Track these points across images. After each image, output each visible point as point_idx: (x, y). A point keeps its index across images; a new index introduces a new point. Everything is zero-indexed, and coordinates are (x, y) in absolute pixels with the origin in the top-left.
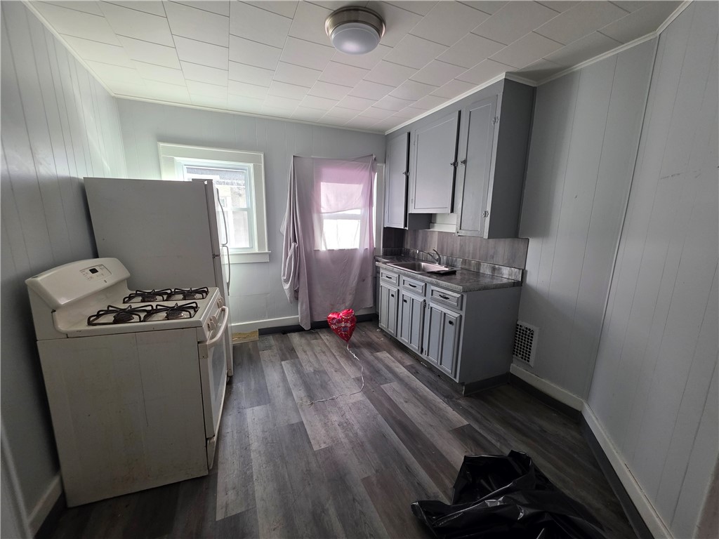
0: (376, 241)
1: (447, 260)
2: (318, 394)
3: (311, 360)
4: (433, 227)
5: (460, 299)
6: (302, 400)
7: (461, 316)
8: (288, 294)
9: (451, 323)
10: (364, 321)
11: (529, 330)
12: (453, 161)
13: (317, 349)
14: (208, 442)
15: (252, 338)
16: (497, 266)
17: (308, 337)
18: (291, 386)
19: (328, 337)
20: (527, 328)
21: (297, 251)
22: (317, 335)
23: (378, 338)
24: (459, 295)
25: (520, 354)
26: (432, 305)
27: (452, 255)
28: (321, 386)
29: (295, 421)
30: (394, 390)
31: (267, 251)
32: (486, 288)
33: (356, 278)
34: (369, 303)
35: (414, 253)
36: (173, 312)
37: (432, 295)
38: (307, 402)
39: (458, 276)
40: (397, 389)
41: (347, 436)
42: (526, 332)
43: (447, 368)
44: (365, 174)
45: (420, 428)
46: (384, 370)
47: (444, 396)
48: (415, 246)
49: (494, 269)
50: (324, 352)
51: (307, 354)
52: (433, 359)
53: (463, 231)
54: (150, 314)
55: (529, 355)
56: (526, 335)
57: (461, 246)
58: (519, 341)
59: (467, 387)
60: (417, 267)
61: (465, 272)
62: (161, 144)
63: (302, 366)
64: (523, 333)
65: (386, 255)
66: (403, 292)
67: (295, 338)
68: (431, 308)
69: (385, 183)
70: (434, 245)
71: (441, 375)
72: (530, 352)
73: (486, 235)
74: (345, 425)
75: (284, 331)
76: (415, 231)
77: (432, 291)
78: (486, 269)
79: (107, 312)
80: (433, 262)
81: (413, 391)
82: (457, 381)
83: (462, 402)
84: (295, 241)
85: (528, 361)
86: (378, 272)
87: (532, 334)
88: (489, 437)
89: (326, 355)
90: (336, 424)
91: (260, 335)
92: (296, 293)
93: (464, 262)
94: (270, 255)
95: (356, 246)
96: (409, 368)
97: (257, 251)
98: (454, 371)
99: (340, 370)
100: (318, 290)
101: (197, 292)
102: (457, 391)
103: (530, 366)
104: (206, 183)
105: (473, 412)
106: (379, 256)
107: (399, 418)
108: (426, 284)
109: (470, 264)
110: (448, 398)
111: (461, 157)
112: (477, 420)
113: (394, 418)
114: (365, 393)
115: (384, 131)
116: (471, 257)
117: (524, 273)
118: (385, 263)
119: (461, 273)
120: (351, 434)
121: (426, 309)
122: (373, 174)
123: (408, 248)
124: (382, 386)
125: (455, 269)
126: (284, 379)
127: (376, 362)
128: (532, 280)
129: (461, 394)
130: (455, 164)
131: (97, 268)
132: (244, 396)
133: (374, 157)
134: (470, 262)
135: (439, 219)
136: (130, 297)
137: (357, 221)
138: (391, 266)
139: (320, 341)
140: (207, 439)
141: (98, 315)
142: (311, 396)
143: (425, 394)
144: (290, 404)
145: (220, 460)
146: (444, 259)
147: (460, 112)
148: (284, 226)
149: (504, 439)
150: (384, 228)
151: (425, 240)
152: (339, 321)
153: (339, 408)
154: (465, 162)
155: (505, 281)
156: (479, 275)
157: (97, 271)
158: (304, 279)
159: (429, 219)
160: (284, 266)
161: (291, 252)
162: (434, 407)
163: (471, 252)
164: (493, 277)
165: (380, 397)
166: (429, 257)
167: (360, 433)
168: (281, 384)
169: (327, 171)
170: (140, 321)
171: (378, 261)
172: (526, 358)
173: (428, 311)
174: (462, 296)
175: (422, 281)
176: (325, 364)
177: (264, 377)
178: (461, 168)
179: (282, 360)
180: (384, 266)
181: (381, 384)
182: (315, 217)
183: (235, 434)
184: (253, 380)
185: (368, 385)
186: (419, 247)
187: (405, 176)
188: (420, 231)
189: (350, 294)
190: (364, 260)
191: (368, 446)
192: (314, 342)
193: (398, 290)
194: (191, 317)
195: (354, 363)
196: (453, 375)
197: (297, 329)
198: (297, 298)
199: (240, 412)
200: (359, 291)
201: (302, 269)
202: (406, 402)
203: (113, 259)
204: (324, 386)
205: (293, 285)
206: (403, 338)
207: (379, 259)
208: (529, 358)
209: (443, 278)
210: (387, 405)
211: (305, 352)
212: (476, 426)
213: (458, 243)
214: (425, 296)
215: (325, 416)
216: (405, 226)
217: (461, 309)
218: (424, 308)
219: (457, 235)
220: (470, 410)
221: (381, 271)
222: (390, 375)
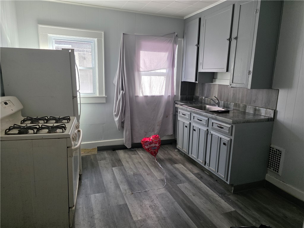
0: (176, 91)
1: (224, 104)
2: (136, 188)
3: (132, 167)
4: (215, 81)
5: (231, 128)
6: (126, 191)
7: (231, 140)
8: (117, 124)
9: (224, 144)
10: (167, 144)
11: (279, 150)
12: (229, 37)
13: (136, 161)
14: (70, 209)
15: (93, 153)
16: (257, 108)
17: (130, 153)
18: (119, 182)
19: (142, 154)
20: (277, 150)
21: (124, 96)
22: (135, 152)
23: (176, 155)
24: (230, 126)
25: (272, 167)
26: (212, 132)
27: (227, 100)
28: (138, 183)
29: (121, 203)
30: (186, 188)
31: (104, 95)
32: (248, 122)
33: (162, 115)
34: (170, 132)
35: (202, 99)
36: (52, 129)
37: (212, 126)
38: (129, 192)
39: (231, 114)
40: (188, 187)
41: (155, 213)
42: (277, 152)
43: (221, 175)
44: (170, 45)
45: (203, 211)
46: (180, 175)
47: (219, 193)
48: (203, 94)
49: (255, 110)
50: (140, 163)
51: (129, 164)
52: (212, 168)
53: (234, 84)
54: (39, 129)
55: (278, 168)
56: (276, 154)
57: (234, 94)
58: (271, 158)
59: (235, 187)
60: (203, 108)
61: (235, 111)
62: (40, 26)
63: (125, 171)
64: (274, 153)
65: (182, 100)
66: (193, 124)
67: (121, 154)
68: (212, 134)
69: (183, 51)
70: (215, 93)
71: (218, 180)
72: (279, 166)
73: (249, 87)
74: (153, 207)
75: (114, 149)
76: (203, 85)
77: (213, 123)
78: (250, 110)
79: (14, 128)
80: (214, 105)
81: (199, 189)
82: (228, 183)
83: (232, 197)
84: (123, 89)
85: (278, 172)
86: (177, 111)
87: (281, 154)
88: (248, 219)
89: (141, 165)
90: (148, 206)
91: (98, 151)
92: (122, 124)
93: (236, 105)
94: (106, 98)
95: (163, 94)
96: (197, 175)
97: (98, 95)
98: (226, 176)
99: (150, 174)
100: (137, 122)
101: (64, 119)
102: (228, 191)
103: (279, 175)
104: (70, 51)
105: (239, 203)
106: (177, 101)
107: (189, 204)
108: (208, 119)
109: (239, 107)
110: (222, 194)
111: (234, 35)
112: (241, 208)
113: (185, 204)
114: (166, 189)
115: (183, 17)
116: (240, 101)
117: (275, 113)
118: (182, 105)
119: (233, 112)
120: (157, 213)
121: (209, 135)
122: (175, 45)
123: (198, 95)
124: (178, 185)
125: (229, 109)
126: (114, 178)
127: (175, 170)
128: (281, 117)
129: (231, 192)
130: (230, 40)
131: (7, 102)
132: (89, 187)
133: (176, 34)
134: (239, 105)
135: (219, 76)
136: (24, 121)
137: (163, 77)
138: (185, 107)
139: (137, 156)
140: (69, 208)
141: (10, 129)
142: (132, 188)
143: (207, 191)
144: (118, 193)
145: (76, 223)
146: (222, 103)
147: (234, 5)
148: (116, 80)
149: (259, 221)
150: (182, 82)
151: (209, 90)
152: (151, 143)
153: (150, 197)
154: (236, 38)
155: (262, 117)
156: (245, 113)
157: (7, 104)
158: (128, 114)
159: (212, 76)
160: (115, 105)
161: (120, 97)
162: (212, 199)
163: (240, 98)
164: (254, 114)
165: (177, 192)
166: (212, 102)
167: (163, 212)
168: (112, 181)
169: (145, 43)
170: (34, 133)
171: (177, 104)
172: (277, 170)
173: (209, 137)
174: (232, 126)
175: (206, 117)
176: (141, 170)
177: (101, 177)
178: (234, 42)
179: (113, 167)
180: (181, 107)
181: (177, 184)
182: (136, 74)
183: (84, 209)
184: (94, 178)
185: (169, 184)
186: (205, 95)
187: (196, 47)
188: (207, 84)
189: (158, 125)
190: (168, 103)
191: (169, 220)
192: (133, 156)
193: (190, 123)
194: (63, 132)
195: (160, 170)
196: (226, 179)
197: (122, 147)
198: (123, 127)
199: (87, 197)
200: (163, 124)
201: (127, 108)
202: (194, 195)
203: (14, 97)
204: (140, 184)
205: (121, 118)
206: (192, 155)
207: (178, 102)
208: (278, 170)
209: (220, 115)
210: (181, 197)
211: (128, 162)
212: (240, 212)
213: (232, 92)
214: (208, 126)
215: (141, 201)
216: (196, 80)
217: (231, 135)
218: (207, 134)
219: (230, 86)
220: (236, 202)
221: (179, 110)
222: (183, 179)
